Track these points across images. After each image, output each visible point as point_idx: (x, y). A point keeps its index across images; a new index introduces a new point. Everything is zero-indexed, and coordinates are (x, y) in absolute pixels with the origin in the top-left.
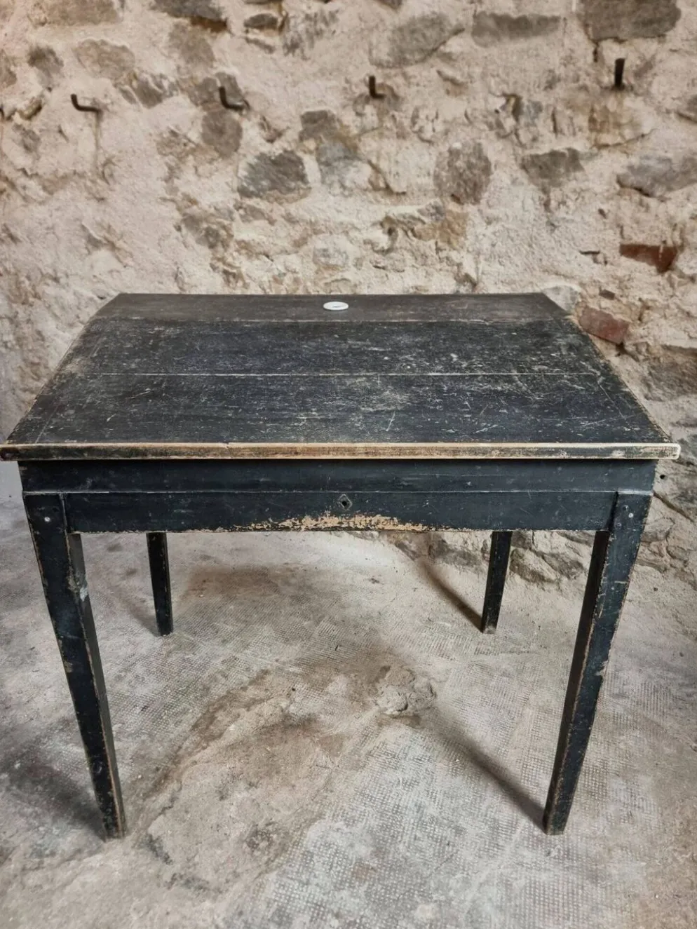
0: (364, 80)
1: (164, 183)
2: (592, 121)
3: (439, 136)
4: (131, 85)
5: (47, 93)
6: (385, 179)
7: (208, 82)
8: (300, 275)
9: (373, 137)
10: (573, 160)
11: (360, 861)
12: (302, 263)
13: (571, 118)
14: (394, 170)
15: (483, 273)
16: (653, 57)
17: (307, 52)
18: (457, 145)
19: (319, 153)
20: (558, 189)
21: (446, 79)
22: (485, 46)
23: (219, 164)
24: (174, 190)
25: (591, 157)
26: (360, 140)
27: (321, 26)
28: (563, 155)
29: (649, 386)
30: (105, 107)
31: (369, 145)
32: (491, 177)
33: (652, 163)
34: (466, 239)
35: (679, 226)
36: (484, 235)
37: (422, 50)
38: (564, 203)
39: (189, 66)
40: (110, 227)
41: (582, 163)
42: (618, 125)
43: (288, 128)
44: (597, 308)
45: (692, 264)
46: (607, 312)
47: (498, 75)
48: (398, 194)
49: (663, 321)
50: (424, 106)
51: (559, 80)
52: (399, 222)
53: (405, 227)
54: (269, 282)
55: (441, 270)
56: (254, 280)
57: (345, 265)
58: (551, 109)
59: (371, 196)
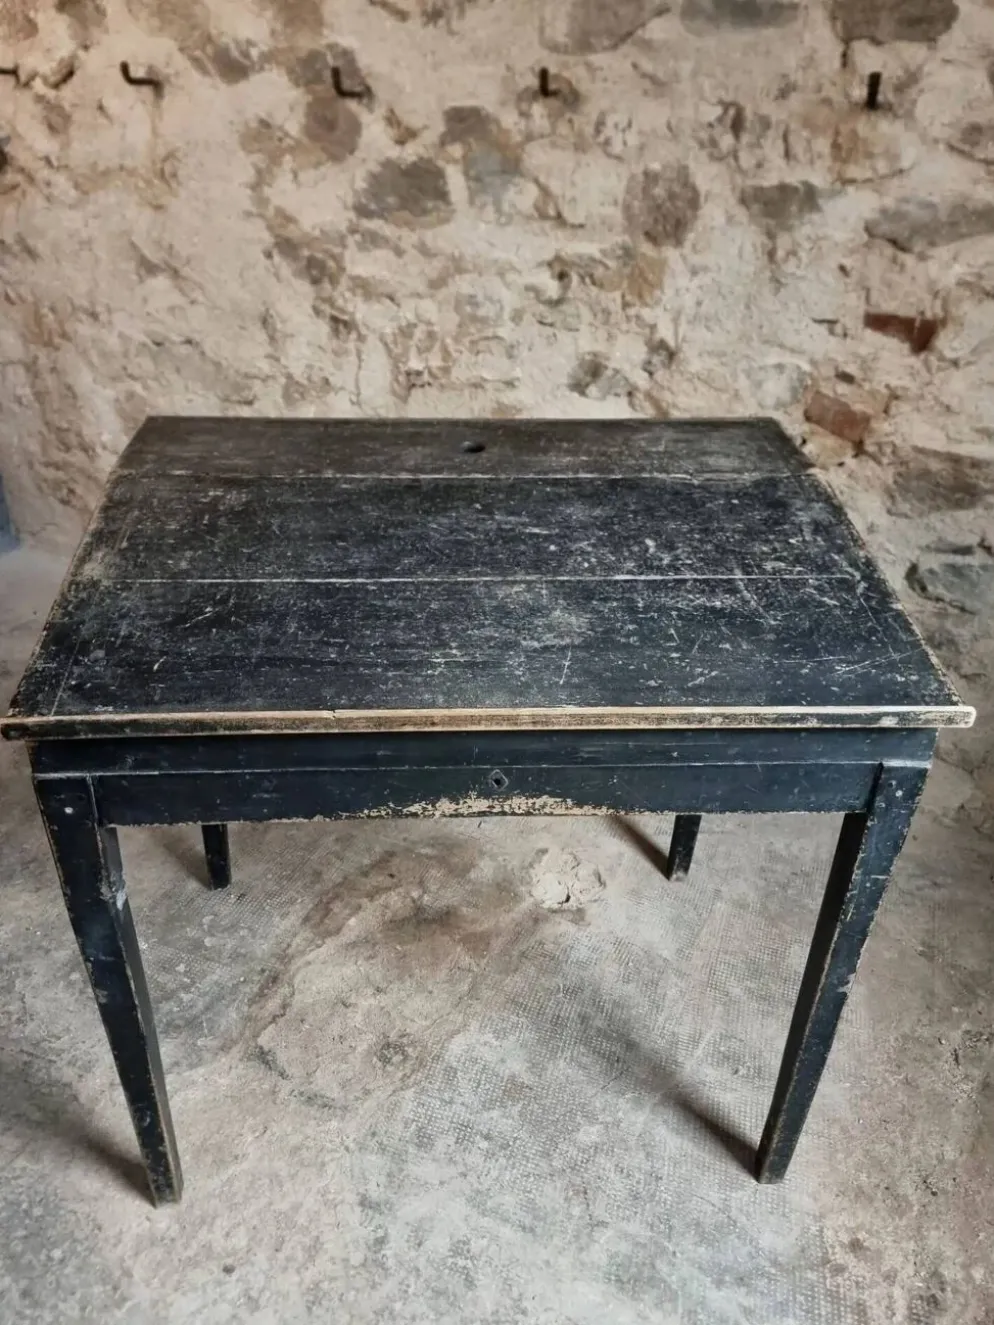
0: (532, 69)
1: (249, 192)
2: (836, 146)
3: (632, 151)
4: (203, 50)
5: (81, 53)
6: (556, 205)
7: (314, 57)
8: (436, 328)
9: (543, 146)
10: (809, 198)
11: (513, 1078)
12: (440, 311)
13: (809, 142)
14: (569, 194)
15: (684, 340)
16: (920, 68)
17: (455, 25)
18: (656, 166)
19: (467, 164)
20: (787, 235)
21: (644, 75)
22: (699, 34)
23: (329, 169)
24: (262, 202)
25: (833, 194)
26: (523, 150)
28: (796, 190)
29: (892, 497)
30: (167, 78)
31: (537, 157)
32: (700, 212)
33: (910, 208)
34: (663, 292)
35: (942, 294)
37: (610, 33)
38: (794, 253)
39: (289, 31)
40: (171, 247)
41: (821, 202)
42: (870, 155)
43: (426, 127)
44: (831, 394)
45: (956, 344)
46: (843, 400)
47: (714, 76)
48: (573, 226)
49: (915, 415)
50: (614, 110)
51: (795, 88)
52: (574, 264)
53: (582, 271)
54: (394, 334)
55: (628, 332)
56: (374, 331)
57: (499, 316)
58: (782, 128)
59: (536, 225)
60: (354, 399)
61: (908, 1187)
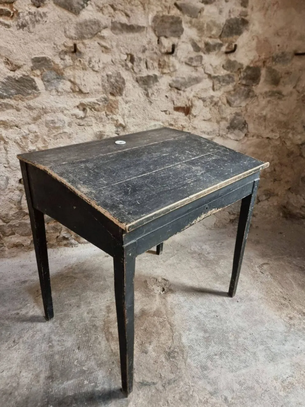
0: (64, 44)
2: (159, 65)
3: (101, 69)
6: (79, 87)
8: (39, 134)
9: (70, 69)
10: (155, 78)
12: (39, 128)
14: (83, 83)
15: (127, 123)
17: (31, 29)
18: (110, 73)
19: (43, 76)
20: (150, 89)
21: (102, 46)
22: (117, 34)
25: (161, 77)
26: (64, 71)
27: (38, 18)
28: (152, 76)
31: (68, 73)
32: (126, 85)
33: (180, 79)
34: (119, 110)
35: (191, 99)
36: (125, 108)
37: (92, 34)
38: (153, 94)
41: (158, 79)
42: (169, 66)
43: (24, 64)
45: (195, 111)
47: (124, 46)
48: (85, 93)
50: (94, 57)
51: (147, 50)
52: (88, 105)
53: (90, 107)
54: (20, 139)
55: (109, 123)
56: (11, 139)
57: (63, 126)
58: (145, 60)
59: (71, 95)
60: (6, 165)
61: (284, 302)
